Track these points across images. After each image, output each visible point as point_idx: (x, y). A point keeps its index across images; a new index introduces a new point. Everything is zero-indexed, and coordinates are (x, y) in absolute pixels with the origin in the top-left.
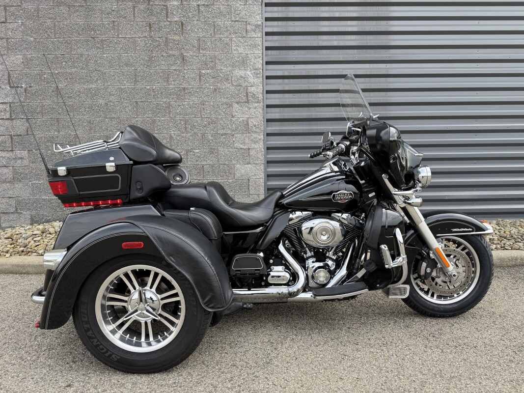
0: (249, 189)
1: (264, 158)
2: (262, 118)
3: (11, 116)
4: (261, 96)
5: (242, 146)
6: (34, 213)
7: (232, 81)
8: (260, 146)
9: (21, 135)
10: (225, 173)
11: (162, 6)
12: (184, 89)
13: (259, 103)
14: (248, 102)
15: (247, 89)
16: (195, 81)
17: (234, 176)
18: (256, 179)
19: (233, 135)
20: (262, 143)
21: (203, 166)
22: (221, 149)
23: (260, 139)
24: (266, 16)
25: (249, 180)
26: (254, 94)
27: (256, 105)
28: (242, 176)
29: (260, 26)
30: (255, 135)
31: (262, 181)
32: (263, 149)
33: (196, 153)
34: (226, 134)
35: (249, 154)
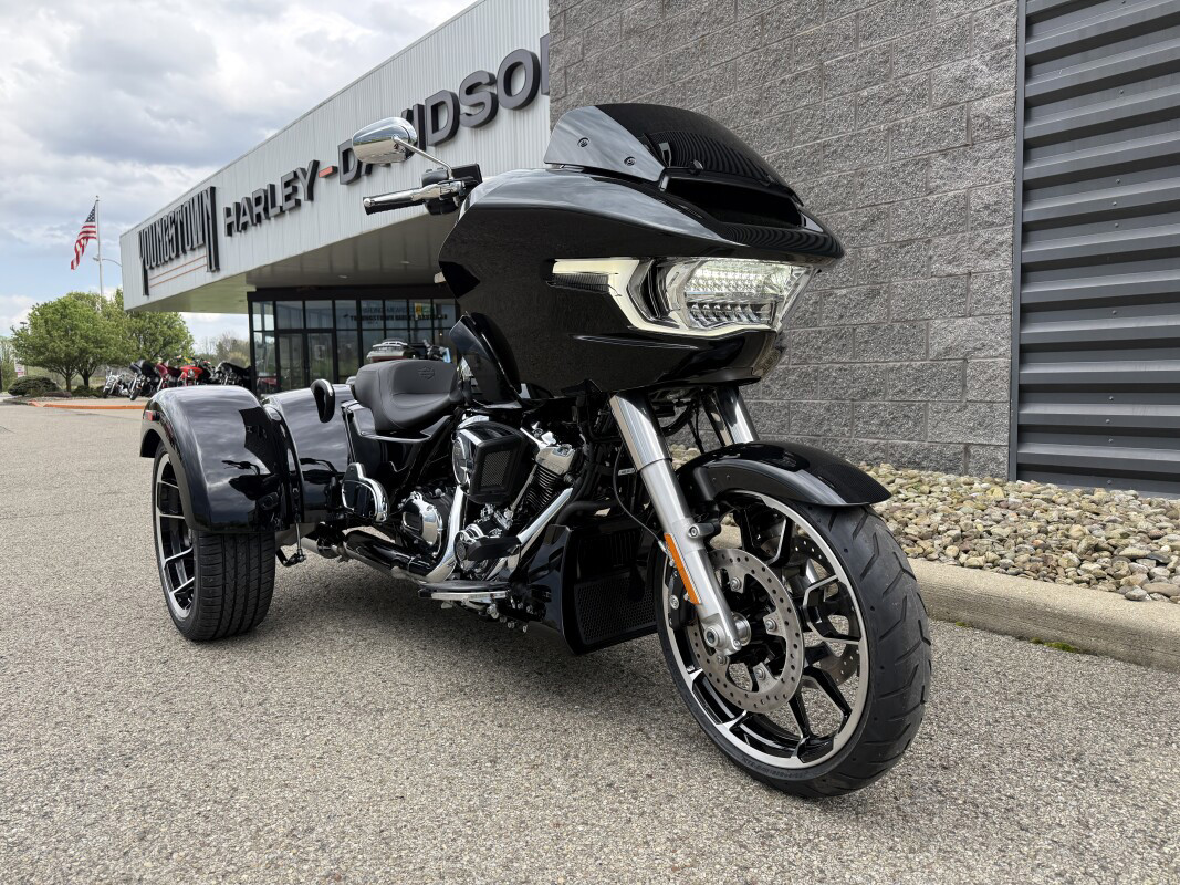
0: (964, 386)
1: (1013, 297)
2: (1009, 183)
4: (1007, 121)
5: (950, 269)
7: (931, 97)
8: (1003, 264)
10: (906, 343)
12: (823, 146)
13: (1004, 139)
14: (971, 143)
15: (970, 108)
16: (846, 120)
17: (927, 352)
18: (985, 357)
19: (929, 242)
20: (1005, 255)
21: (854, 330)
22: (898, 281)
23: (1001, 244)
25: (965, 360)
26: (988, 118)
27: (995, 146)
28: (948, 350)
30: (985, 234)
31: (1004, 362)
32: (1009, 272)
33: (841, 297)
34: (910, 241)
35: (968, 290)
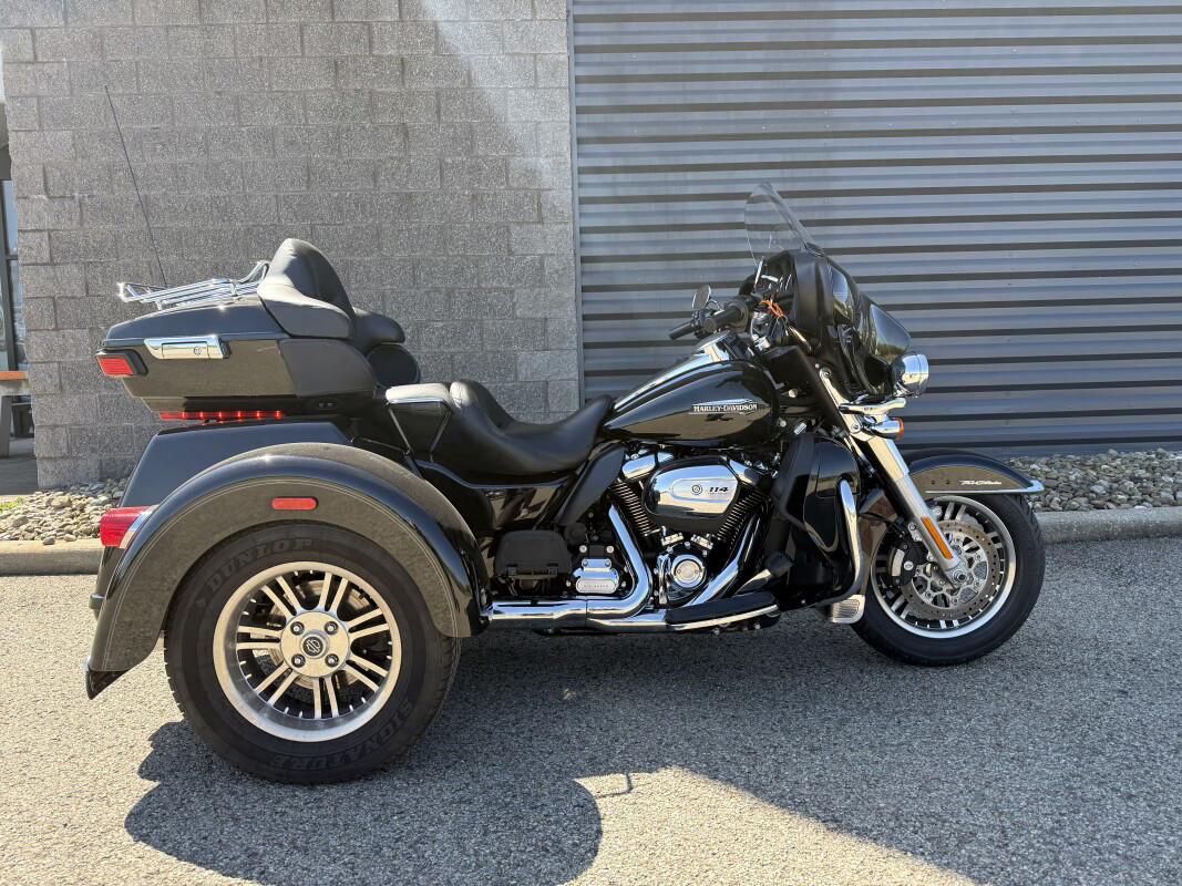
0: (546, 401)
1: (577, 337)
2: (571, 257)
3: (52, 259)
4: (568, 211)
5: (530, 314)
6: (106, 457)
7: (507, 179)
8: (569, 314)
9: (74, 297)
10: (499, 368)
11: (360, 25)
12: (410, 196)
13: (565, 223)
14: (541, 221)
15: (539, 196)
16: (432, 179)
17: (516, 377)
18: (561, 380)
19: (512, 292)
20: (571, 308)
21: (452, 357)
22: (488, 321)
23: (568, 299)
24: (577, 44)
25: (547, 383)
26: (554, 206)
27: (559, 227)
28: (532, 375)
29: (564, 63)
30: (555, 291)
31: (574, 385)
32: (574, 320)
33: (438, 329)
34: (496, 289)
35: (545, 331)
